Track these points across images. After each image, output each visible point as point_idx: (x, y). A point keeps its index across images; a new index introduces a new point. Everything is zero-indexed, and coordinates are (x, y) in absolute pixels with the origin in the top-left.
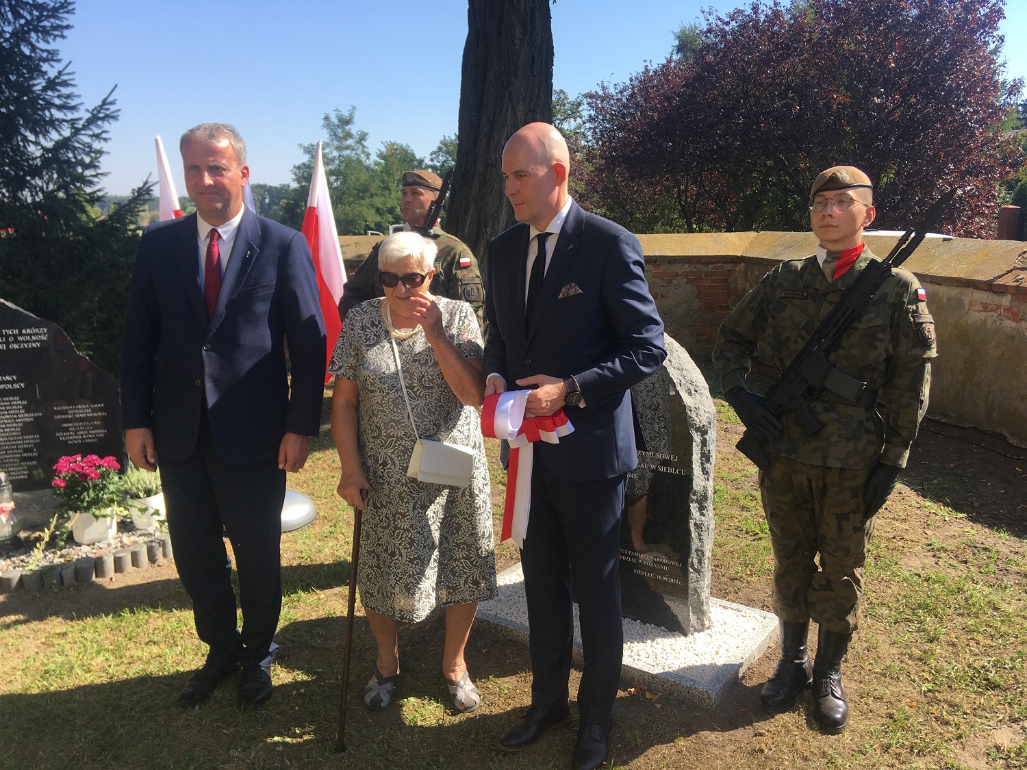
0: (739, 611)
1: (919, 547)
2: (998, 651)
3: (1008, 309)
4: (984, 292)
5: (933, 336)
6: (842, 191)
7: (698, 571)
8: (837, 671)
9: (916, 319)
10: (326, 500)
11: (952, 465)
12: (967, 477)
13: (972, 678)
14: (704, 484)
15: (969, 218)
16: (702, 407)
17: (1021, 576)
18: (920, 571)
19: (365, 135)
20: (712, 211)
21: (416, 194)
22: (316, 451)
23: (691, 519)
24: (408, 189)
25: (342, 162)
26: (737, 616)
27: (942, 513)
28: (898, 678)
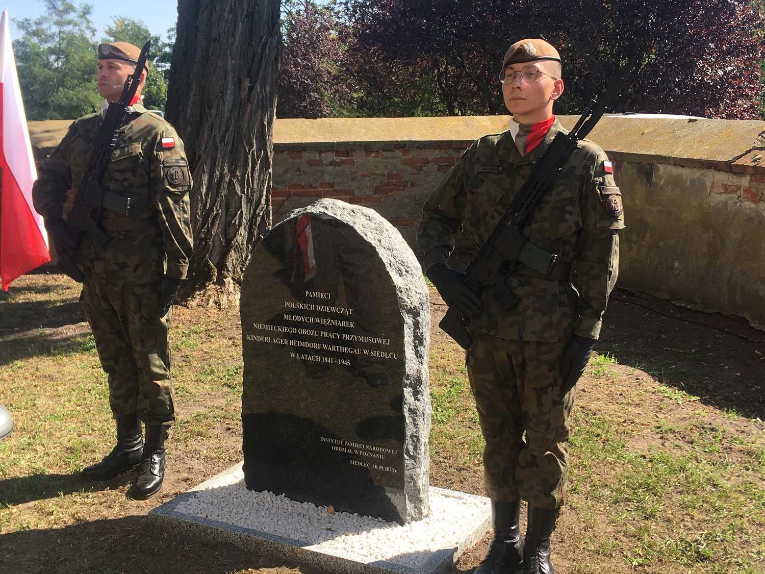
0: (460, 498)
1: (649, 430)
2: (711, 525)
3: (748, 190)
4: (724, 173)
5: (619, 207)
6: (529, 63)
7: (413, 458)
8: (546, 548)
9: (602, 191)
10: (25, 411)
11: (693, 351)
12: (706, 361)
13: (683, 552)
14: (418, 368)
15: (732, 101)
16: (414, 288)
17: (744, 453)
18: (647, 454)
19: (89, 8)
20: (474, 95)
21: (113, 68)
22: (18, 359)
23: (405, 404)
24: (104, 62)
25: (63, 39)
26: (458, 503)
27: (676, 397)
28: (611, 555)
